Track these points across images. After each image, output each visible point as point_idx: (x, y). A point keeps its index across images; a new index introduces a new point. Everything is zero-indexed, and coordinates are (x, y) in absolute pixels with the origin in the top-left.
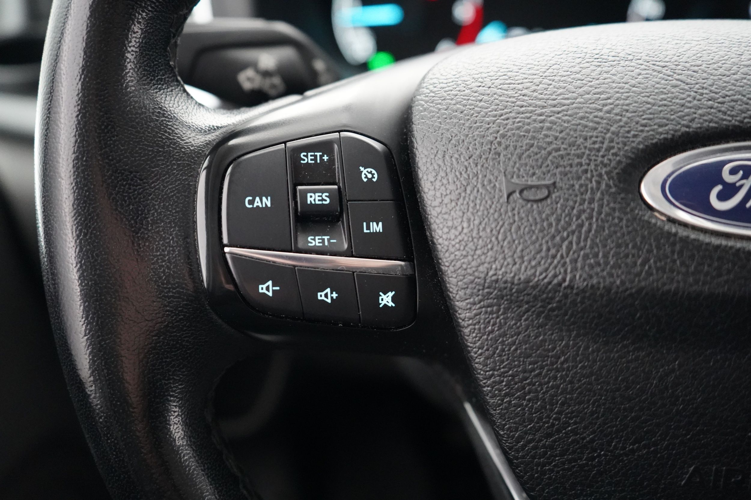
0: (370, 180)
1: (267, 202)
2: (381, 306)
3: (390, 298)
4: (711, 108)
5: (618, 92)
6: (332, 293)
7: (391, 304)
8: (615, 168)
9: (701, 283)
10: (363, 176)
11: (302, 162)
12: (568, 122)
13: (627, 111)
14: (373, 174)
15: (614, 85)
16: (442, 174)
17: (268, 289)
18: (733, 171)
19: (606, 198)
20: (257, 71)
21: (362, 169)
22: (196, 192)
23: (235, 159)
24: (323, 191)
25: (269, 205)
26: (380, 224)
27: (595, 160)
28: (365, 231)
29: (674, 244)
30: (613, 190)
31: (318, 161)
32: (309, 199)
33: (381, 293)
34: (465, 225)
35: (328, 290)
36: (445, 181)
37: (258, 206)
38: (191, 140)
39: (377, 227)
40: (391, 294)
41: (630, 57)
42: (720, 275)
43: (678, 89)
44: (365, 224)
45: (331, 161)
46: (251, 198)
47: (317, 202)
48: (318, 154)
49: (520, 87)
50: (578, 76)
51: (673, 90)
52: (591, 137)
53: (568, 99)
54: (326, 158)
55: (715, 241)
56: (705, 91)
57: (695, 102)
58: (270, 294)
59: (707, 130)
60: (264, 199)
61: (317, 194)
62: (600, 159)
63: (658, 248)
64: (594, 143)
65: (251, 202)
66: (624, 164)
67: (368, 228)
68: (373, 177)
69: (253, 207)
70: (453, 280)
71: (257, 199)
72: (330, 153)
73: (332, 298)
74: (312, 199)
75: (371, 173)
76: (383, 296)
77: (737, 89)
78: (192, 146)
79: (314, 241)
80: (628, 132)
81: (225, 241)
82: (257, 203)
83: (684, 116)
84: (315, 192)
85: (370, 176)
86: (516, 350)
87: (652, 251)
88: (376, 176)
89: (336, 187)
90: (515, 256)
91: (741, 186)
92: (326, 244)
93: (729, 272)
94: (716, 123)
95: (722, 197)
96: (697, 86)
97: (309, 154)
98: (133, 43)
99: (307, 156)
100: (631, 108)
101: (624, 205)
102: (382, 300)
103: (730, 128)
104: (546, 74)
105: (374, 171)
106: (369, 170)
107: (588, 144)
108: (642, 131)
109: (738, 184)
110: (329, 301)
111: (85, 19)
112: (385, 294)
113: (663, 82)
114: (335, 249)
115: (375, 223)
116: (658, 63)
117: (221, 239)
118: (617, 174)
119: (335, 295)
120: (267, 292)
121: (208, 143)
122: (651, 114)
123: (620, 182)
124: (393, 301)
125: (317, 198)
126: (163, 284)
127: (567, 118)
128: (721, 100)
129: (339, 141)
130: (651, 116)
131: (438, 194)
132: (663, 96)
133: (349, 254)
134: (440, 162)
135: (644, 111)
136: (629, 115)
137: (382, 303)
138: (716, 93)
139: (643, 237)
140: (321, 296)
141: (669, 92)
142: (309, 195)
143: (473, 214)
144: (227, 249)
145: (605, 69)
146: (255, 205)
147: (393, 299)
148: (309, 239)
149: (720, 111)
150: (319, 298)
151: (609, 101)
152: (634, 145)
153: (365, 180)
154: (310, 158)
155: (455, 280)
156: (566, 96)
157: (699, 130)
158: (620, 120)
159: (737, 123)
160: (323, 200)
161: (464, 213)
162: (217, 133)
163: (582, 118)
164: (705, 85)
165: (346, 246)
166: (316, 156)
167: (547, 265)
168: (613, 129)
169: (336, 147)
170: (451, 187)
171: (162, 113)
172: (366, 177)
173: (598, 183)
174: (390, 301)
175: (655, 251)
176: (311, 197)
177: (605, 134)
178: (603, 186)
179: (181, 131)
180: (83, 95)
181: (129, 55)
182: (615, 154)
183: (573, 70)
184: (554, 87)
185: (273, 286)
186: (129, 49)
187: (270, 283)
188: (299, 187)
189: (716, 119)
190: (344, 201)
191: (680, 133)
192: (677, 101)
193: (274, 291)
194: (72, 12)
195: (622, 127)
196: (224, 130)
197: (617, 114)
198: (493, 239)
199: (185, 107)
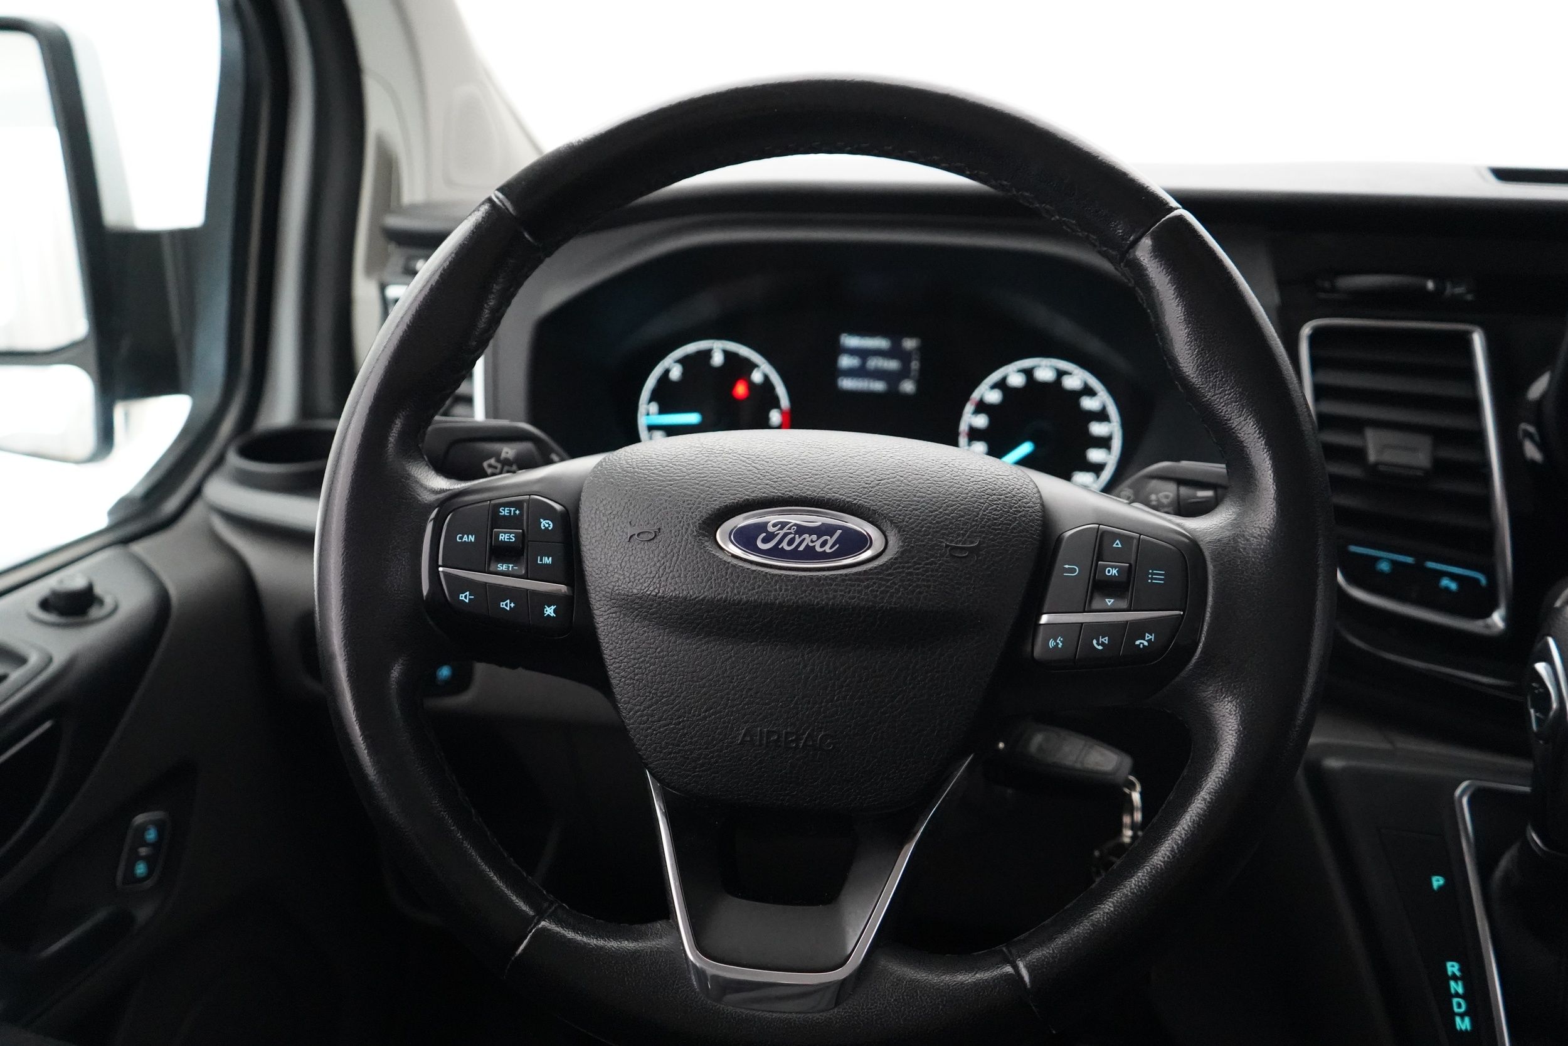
0: (546, 528)
1: (472, 538)
2: (545, 615)
3: (552, 610)
4: (767, 485)
5: (712, 473)
6: (510, 603)
7: (553, 614)
8: (699, 520)
9: (741, 594)
10: (542, 525)
11: (501, 514)
12: (676, 490)
13: (714, 485)
14: (549, 525)
15: (712, 468)
16: (593, 523)
17: (466, 597)
18: (774, 525)
19: (690, 538)
20: (498, 460)
21: (542, 520)
22: (425, 531)
23: (454, 510)
24: (511, 533)
25: (473, 540)
26: (550, 558)
27: (687, 515)
28: (539, 562)
29: (728, 568)
30: (695, 533)
31: (512, 514)
32: (500, 537)
33: (546, 606)
34: (603, 557)
35: (508, 601)
36: (594, 528)
37: (465, 541)
38: (426, 496)
39: (547, 560)
40: (553, 607)
41: (730, 451)
42: (754, 589)
43: (750, 472)
44: (539, 557)
45: (521, 514)
46: (461, 535)
47: (506, 540)
48: (513, 509)
49: (652, 468)
50: (692, 462)
51: (748, 473)
52: (688, 500)
53: (679, 476)
54: (517, 512)
55: (754, 568)
56: (768, 474)
57: (759, 481)
58: (467, 601)
59: (761, 498)
60: (470, 536)
61: (506, 535)
62: (690, 514)
63: (718, 571)
64: (688, 504)
65: (461, 538)
66: (704, 518)
67: (541, 560)
68: (549, 526)
69: (461, 542)
70: (593, 595)
71: (466, 536)
72: (521, 510)
73: (510, 607)
74: (503, 538)
75: (548, 523)
76: (548, 609)
77: (788, 473)
78: (426, 500)
79: (503, 567)
80: (711, 498)
81: (440, 563)
82: (465, 539)
83: (749, 489)
84: (505, 533)
85: (547, 525)
86: (630, 643)
87: (714, 573)
88: (551, 526)
89: (521, 531)
90: (631, 576)
91: (778, 534)
92: (510, 569)
93: (759, 587)
94: (767, 494)
95: (765, 541)
96: (764, 471)
97: (506, 509)
98: (394, 431)
99: (504, 510)
100: (717, 483)
101: (700, 544)
102: (547, 611)
103: (775, 497)
104: (673, 461)
105: (550, 523)
106: (547, 521)
107: (685, 505)
108: (720, 497)
109: (776, 533)
110: (508, 609)
111: (365, 414)
112: (549, 607)
113: (743, 468)
114: (516, 573)
115: (546, 558)
116: (746, 456)
117: (438, 562)
118: (699, 524)
119: (512, 605)
120: (465, 599)
121: (438, 500)
122: (728, 487)
123: (700, 529)
124: (554, 612)
125: (506, 537)
126: (395, 590)
127: (676, 488)
128: (776, 480)
129: (528, 501)
130: (728, 489)
131: (589, 537)
132: (740, 476)
133: (525, 577)
134: (593, 516)
135: (724, 485)
136: (715, 487)
137: (547, 613)
138: (774, 476)
139: (709, 564)
140: (503, 605)
141: (744, 474)
142: (501, 535)
143: (608, 549)
144: (441, 569)
145: (711, 458)
146: (464, 540)
147: (555, 611)
148: (499, 565)
149: (772, 487)
150: (501, 606)
151: (705, 478)
152: (713, 506)
153: (543, 528)
154: (506, 511)
155: (594, 595)
156: (679, 475)
157: (755, 498)
158: (708, 491)
159: (780, 494)
160: (510, 538)
161: (602, 549)
162: (445, 494)
163: (685, 489)
164: (769, 471)
165: (524, 572)
166: (511, 511)
167: (649, 582)
168: (702, 496)
169: (525, 505)
170: (598, 532)
171: (409, 476)
172: (544, 526)
173: (687, 529)
174: (552, 612)
175: (715, 573)
176: (502, 536)
177: (697, 499)
178: (689, 531)
179: (420, 491)
180: (357, 463)
181: (390, 439)
182: (700, 512)
183: (690, 458)
184: (674, 469)
185: (469, 596)
186: (392, 435)
187: (468, 593)
188: (495, 530)
189: (767, 492)
190: (526, 541)
191: (742, 500)
192: (748, 480)
193: (469, 599)
194: (357, 410)
195: (708, 494)
196: (450, 492)
197: (707, 487)
198: (619, 566)
199: (425, 475)
